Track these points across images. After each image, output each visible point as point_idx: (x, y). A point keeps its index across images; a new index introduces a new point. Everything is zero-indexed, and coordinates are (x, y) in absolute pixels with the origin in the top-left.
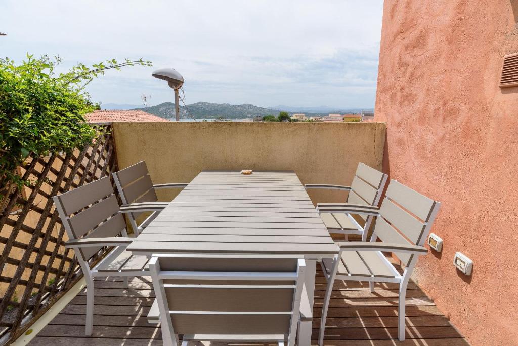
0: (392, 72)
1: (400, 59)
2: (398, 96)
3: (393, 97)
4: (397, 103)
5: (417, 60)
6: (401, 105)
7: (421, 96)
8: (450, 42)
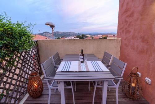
0: (122, 24)
1: (125, 20)
2: (125, 31)
3: (123, 31)
4: (125, 33)
5: (131, 20)
6: (126, 34)
7: (132, 31)
8: (142, 15)
